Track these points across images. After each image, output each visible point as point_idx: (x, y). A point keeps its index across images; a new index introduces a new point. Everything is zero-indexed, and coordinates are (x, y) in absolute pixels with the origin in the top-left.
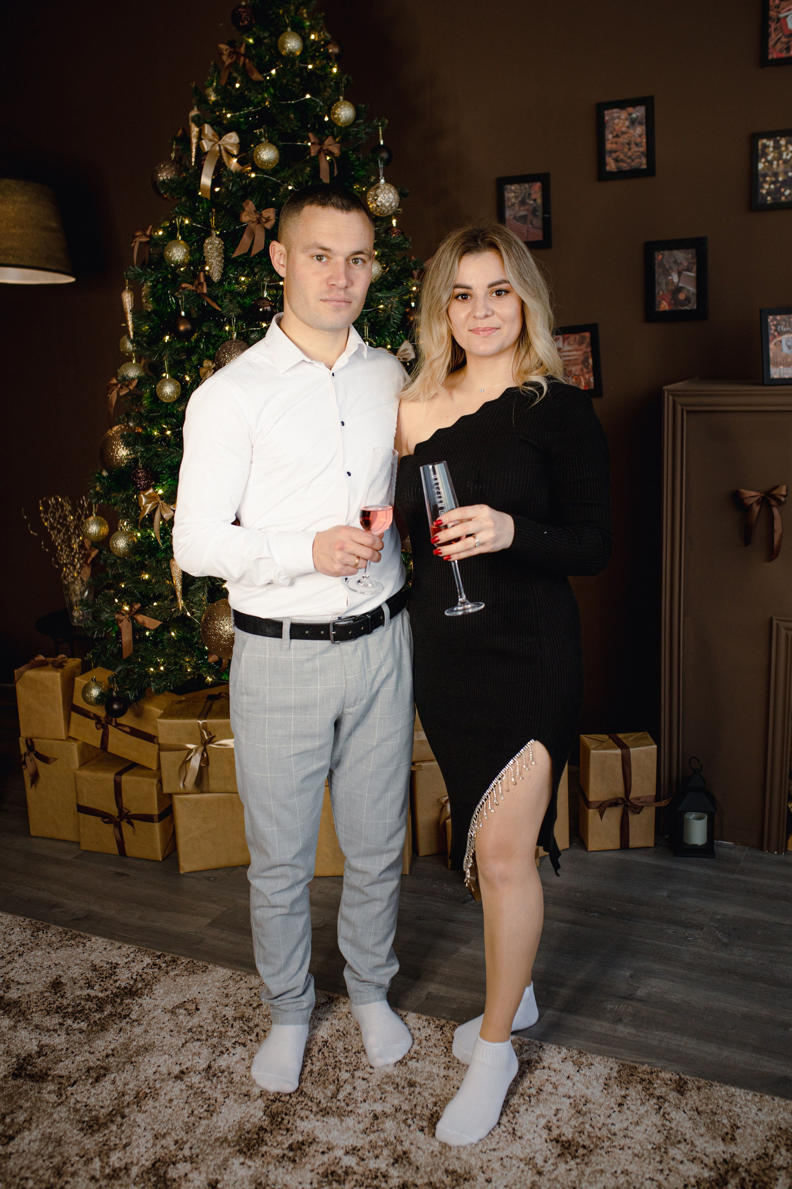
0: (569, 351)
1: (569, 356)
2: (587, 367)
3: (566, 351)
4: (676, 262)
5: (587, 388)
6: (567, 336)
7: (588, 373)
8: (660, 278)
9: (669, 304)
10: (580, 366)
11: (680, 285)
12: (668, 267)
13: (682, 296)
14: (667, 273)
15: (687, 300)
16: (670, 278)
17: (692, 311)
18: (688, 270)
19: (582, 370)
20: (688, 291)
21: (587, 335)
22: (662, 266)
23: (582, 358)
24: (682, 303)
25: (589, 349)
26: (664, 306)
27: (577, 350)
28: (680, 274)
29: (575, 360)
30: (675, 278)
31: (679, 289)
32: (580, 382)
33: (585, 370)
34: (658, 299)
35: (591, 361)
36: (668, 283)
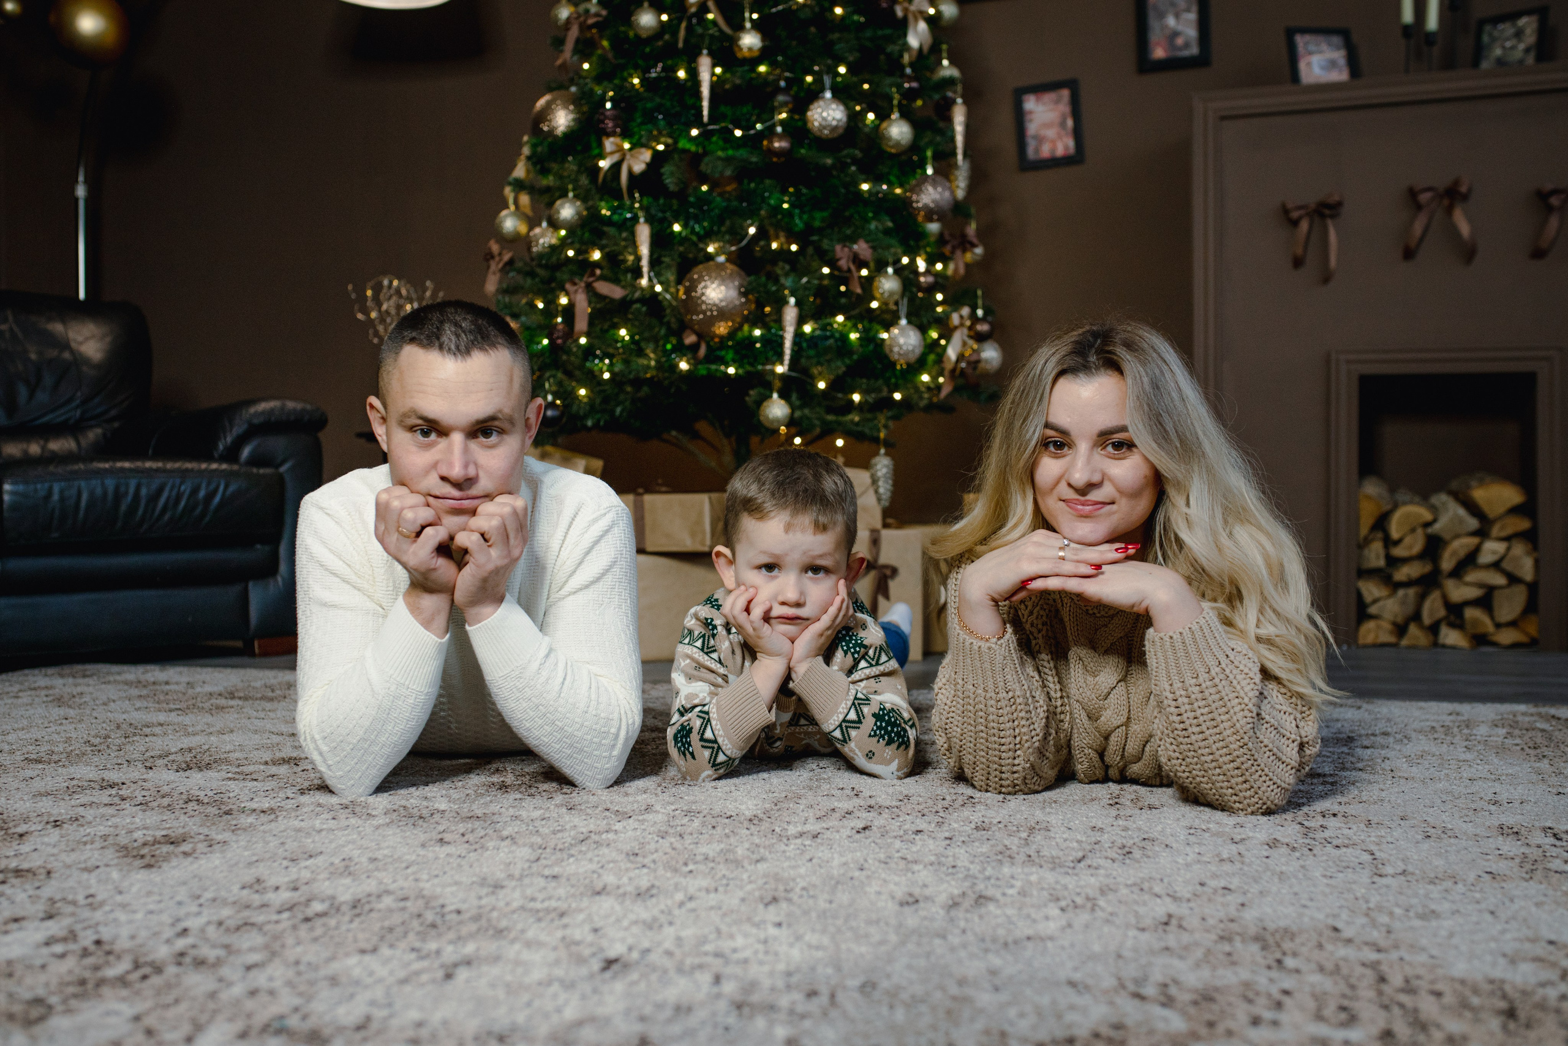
0: (1044, 112)
1: (1044, 118)
2: (1065, 129)
3: (1038, 113)
5: (1065, 154)
6: (1040, 94)
7: (1066, 135)
8: (1153, 23)
9: (1165, 51)
10: (1056, 129)
11: (1180, 28)
12: (1162, 9)
13: (1180, 41)
14: (1162, 16)
15: (1187, 45)
16: (1164, 22)
17: (1191, 58)
18: (1188, 10)
19: (1059, 133)
20: (1187, 35)
21: (1066, 92)
22: (1156, 9)
23: (1058, 120)
24: (1180, 49)
25: (1068, 109)
26: (1159, 53)
27: (1053, 111)
28: (1177, 16)
29: (1051, 122)
30: (1171, 21)
31: (1176, 34)
32: (1056, 147)
33: (1063, 133)
34: (1151, 46)
35: (1070, 123)
36: (1165, 27)
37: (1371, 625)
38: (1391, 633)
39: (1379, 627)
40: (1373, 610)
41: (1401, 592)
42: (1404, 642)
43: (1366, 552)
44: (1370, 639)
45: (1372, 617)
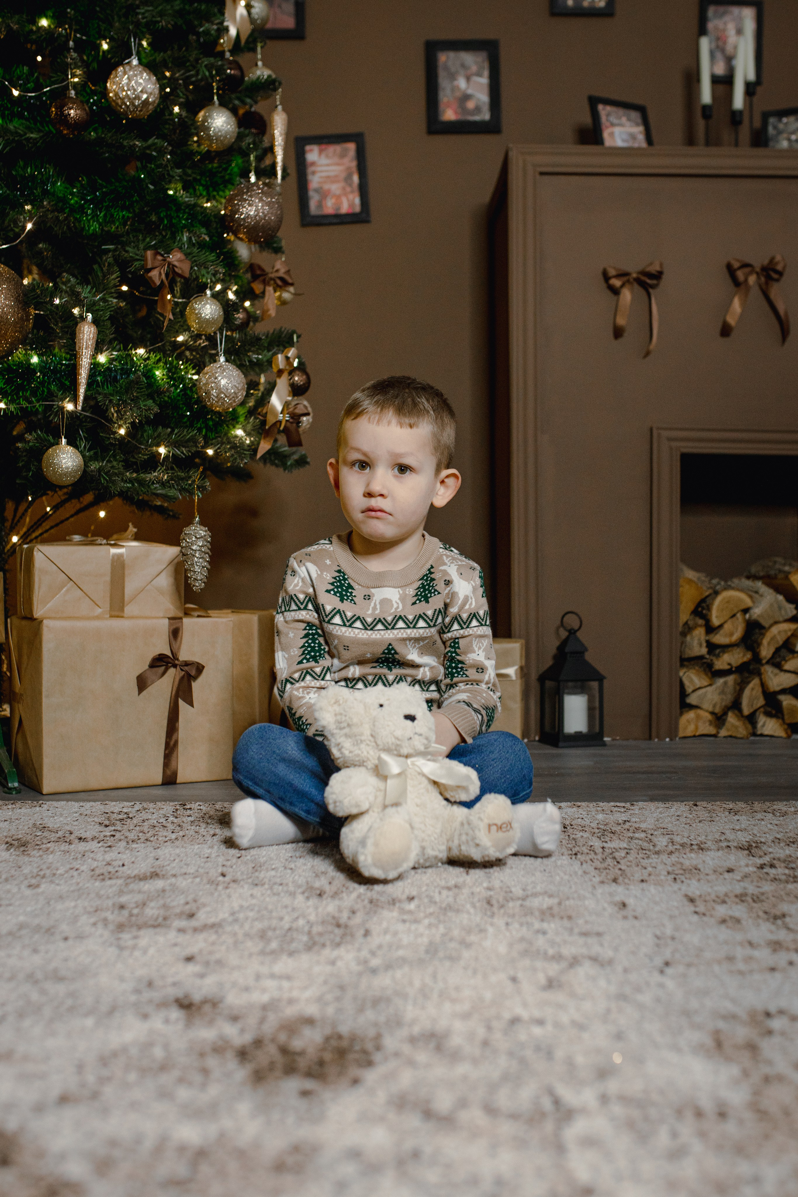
0: (328, 165)
1: (327, 171)
2: (350, 185)
3: (322, 166)
4: (463, 66)
5: (351, 211)
6: (323, 147)
7: (352, 192)
8: (443, 82)
9: (456, 113)
10: (342, 184)
11: (470, 91)
12: (453, 70)
13: (471, 105)
14: (453, 77)
15: (478, 109)
16: (456, 83)
17: (483, 123)
18: (479, 75)
19: (344, 189)
20: (478, 100)
21: (351, 147)
22: (446, 68)
23: (343, 175)
24: (471, 113)
25: (354, 164)
26: (449, 115)
27: (338, 164)
28: (468, 79)
29: (336, 176)
30: (462, 83)
31: (466, 97)
32: (342, 203)
33: (348, 189)
34: (442, 107)
35: (356, 179)
36: (455, 89)
37: (691, 715)
38: (711, 723)
39: (698, 717)
40: (692, 700)
41: (721, 681)
42: (723, 733)
43: (688, 638)
44: (690, 730)
45: (691, 707)
